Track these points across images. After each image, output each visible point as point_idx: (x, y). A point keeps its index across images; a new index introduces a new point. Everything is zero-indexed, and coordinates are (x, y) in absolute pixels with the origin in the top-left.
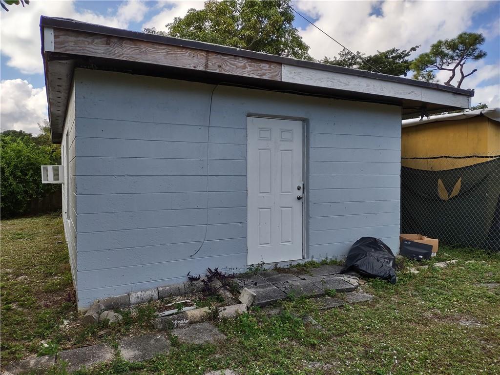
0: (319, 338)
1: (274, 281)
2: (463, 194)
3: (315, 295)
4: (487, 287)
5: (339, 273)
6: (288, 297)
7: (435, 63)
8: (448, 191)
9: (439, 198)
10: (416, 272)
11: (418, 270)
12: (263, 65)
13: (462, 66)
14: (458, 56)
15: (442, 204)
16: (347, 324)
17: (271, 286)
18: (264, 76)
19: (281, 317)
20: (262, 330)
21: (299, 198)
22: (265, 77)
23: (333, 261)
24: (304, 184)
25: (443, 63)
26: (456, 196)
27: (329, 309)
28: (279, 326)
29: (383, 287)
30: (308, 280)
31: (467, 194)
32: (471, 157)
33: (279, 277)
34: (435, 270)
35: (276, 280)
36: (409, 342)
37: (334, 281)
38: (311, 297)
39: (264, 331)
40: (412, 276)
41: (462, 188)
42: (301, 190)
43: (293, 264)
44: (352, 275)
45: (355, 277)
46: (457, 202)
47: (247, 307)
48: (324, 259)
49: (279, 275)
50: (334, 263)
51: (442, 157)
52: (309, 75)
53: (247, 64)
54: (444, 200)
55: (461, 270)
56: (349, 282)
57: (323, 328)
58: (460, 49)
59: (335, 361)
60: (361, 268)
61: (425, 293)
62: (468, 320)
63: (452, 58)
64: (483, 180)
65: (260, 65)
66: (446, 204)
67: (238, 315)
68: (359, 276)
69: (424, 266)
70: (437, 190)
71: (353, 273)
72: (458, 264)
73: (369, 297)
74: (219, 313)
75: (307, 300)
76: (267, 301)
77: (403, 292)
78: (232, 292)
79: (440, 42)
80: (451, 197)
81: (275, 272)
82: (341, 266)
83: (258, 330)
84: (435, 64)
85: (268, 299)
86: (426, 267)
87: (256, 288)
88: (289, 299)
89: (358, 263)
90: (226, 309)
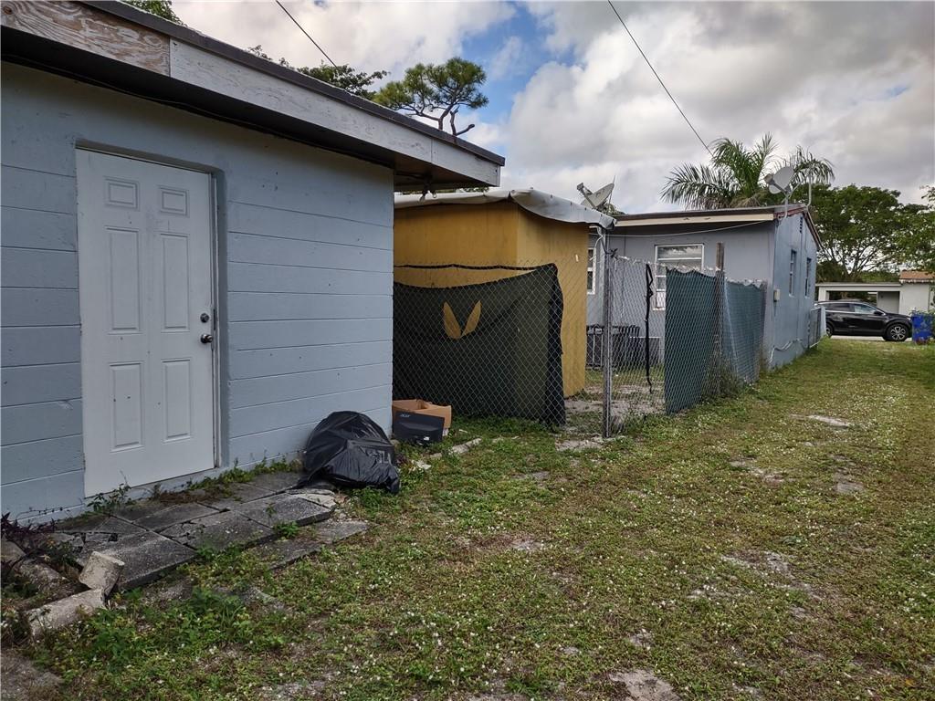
0: (284, 628)
1: (160, 525)
2: (483, 329)
3: (257, 541)
4: (534, 479)
5: (294, 488)
6: (198, 556)
7: (411, 103)
8: (460, 324)
9: (446, 335)
10: (427, 467)
11: (428, 463)
12: (124, 31)
13: (453, 114)
14: (445, 96)
15: (452, 345)
16: (333, 587)
17: (153, 537)
18: (126, 58)
19: (192, 603)
20: (152, 641)
21: (205, 341)
22: (129, 60)
23: (278, 464)
24: (215, 311)
25: (425, 106)
26: (473, 333)
27: (291, 563)
28: (193, 623)
29: (380, 502)
30: (236, 511)
31: (489, 330)
32: (495, 267)
33: (168, 513)
34: (453, 460)
35: (162, 520)
36: (450, 600)
37: (288, 506)
38: (250, 545)
39: (156, 643)
40: (421, 475)
41: (482, 320)
42: (210, 323)
43: (194, 482)
44: (320, 488)
45: (327, 491)
46: (474, 342)
47: (105, 595)
48: (259, 462)
49: (167, 509)
50: (279, 468)
51: (450, 266)
52: (231, 75)
53: (83, 20)
54: (454, 340)
55: (490, 454)
56: (317, 503)
57: (286, 606)
58: (450, 85)
59: (328, 672)
60: (337, 473)
61: (450, 502)
62: (523, 540)
63: (437, 98)
64: (512, 307)
65: (118, 30)
66: (458, 346)
67: (82, 619)
68: (333, 487)
69: (435, 455)
70: (442, 323)
71: (322, 484)
72: (483, 446)
73: (359, 525)
74: (32, 625)
75: (244, 554)
76: (150, 572)
77: (414, 507)
78: (54, 565)
79: (420, 67)
80: (464, 334)
81: (157, 504)
82: (296, 472)
83: (142, 642)
84: (412, 105)
85: (153, 567)
86: (438, 456)
87: (118, 547)
88: (202, 559)
89: (332, 463)
90: (48, 611)
